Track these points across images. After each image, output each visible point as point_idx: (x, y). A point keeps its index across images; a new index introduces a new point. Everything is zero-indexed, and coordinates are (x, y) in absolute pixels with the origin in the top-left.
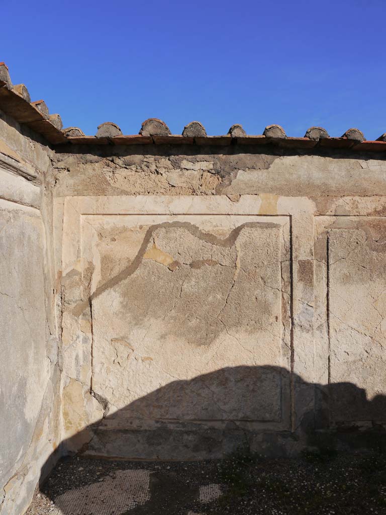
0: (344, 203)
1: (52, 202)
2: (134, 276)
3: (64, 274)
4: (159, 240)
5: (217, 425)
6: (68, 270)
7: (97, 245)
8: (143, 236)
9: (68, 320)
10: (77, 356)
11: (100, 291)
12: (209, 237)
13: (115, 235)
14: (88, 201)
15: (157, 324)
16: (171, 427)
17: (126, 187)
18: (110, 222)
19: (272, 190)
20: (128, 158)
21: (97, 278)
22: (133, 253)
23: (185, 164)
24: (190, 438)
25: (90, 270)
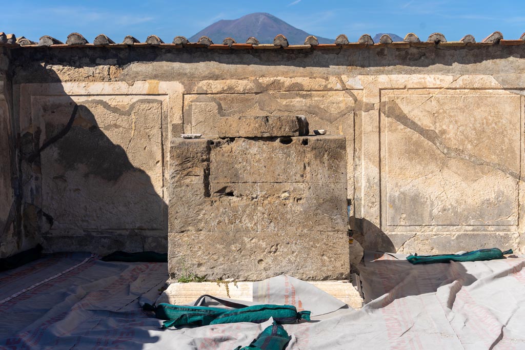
0: (203, 84)
1: (12, 87)
2: (67, 135)
3: (22, 135)
4: (83, 112)
5: (124, 232)
6: (24, 132)
7: (43, 116)
8: (73, 109)
10: (32, 189)
11: (45, 146)
12: (115, 110)
13: (54, 109)
14: (35, 86)
15: (82, 168)
16: (94, 234)
17: (60, 77)
18: (50, 100)
19: (155, 77)
21: (43, 137)
22: (66, 120)
24: (106, 241)
25: (38, 132)
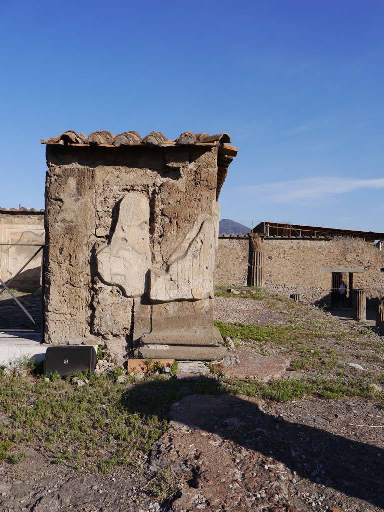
4: (25, 236)
7: (10, 236)
8: (21, 234)
9: (3, 254)
12: (37, 235)
13: (15, 234)
14: (8, 226)
16: (27, 279)
17: (18, 223)
18: (14, 231)
20: (18, 216)
22: (19, 238)
23: (31, 217)
25: (9, 242)
